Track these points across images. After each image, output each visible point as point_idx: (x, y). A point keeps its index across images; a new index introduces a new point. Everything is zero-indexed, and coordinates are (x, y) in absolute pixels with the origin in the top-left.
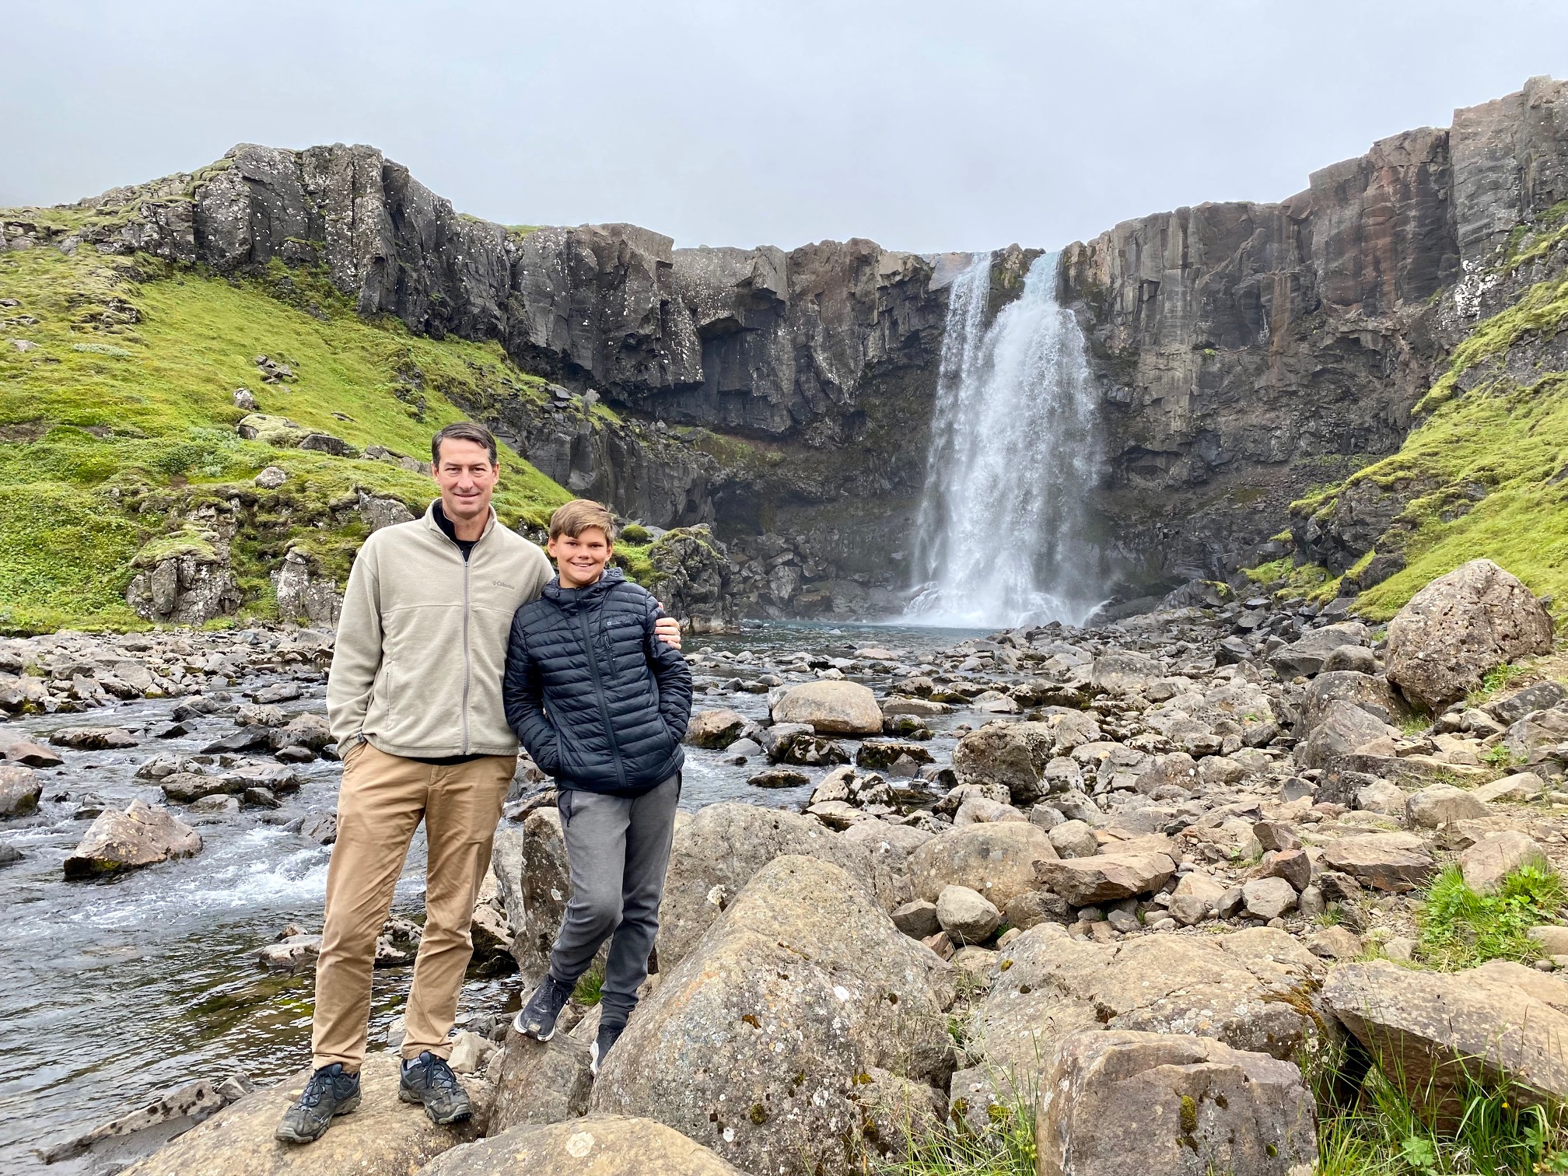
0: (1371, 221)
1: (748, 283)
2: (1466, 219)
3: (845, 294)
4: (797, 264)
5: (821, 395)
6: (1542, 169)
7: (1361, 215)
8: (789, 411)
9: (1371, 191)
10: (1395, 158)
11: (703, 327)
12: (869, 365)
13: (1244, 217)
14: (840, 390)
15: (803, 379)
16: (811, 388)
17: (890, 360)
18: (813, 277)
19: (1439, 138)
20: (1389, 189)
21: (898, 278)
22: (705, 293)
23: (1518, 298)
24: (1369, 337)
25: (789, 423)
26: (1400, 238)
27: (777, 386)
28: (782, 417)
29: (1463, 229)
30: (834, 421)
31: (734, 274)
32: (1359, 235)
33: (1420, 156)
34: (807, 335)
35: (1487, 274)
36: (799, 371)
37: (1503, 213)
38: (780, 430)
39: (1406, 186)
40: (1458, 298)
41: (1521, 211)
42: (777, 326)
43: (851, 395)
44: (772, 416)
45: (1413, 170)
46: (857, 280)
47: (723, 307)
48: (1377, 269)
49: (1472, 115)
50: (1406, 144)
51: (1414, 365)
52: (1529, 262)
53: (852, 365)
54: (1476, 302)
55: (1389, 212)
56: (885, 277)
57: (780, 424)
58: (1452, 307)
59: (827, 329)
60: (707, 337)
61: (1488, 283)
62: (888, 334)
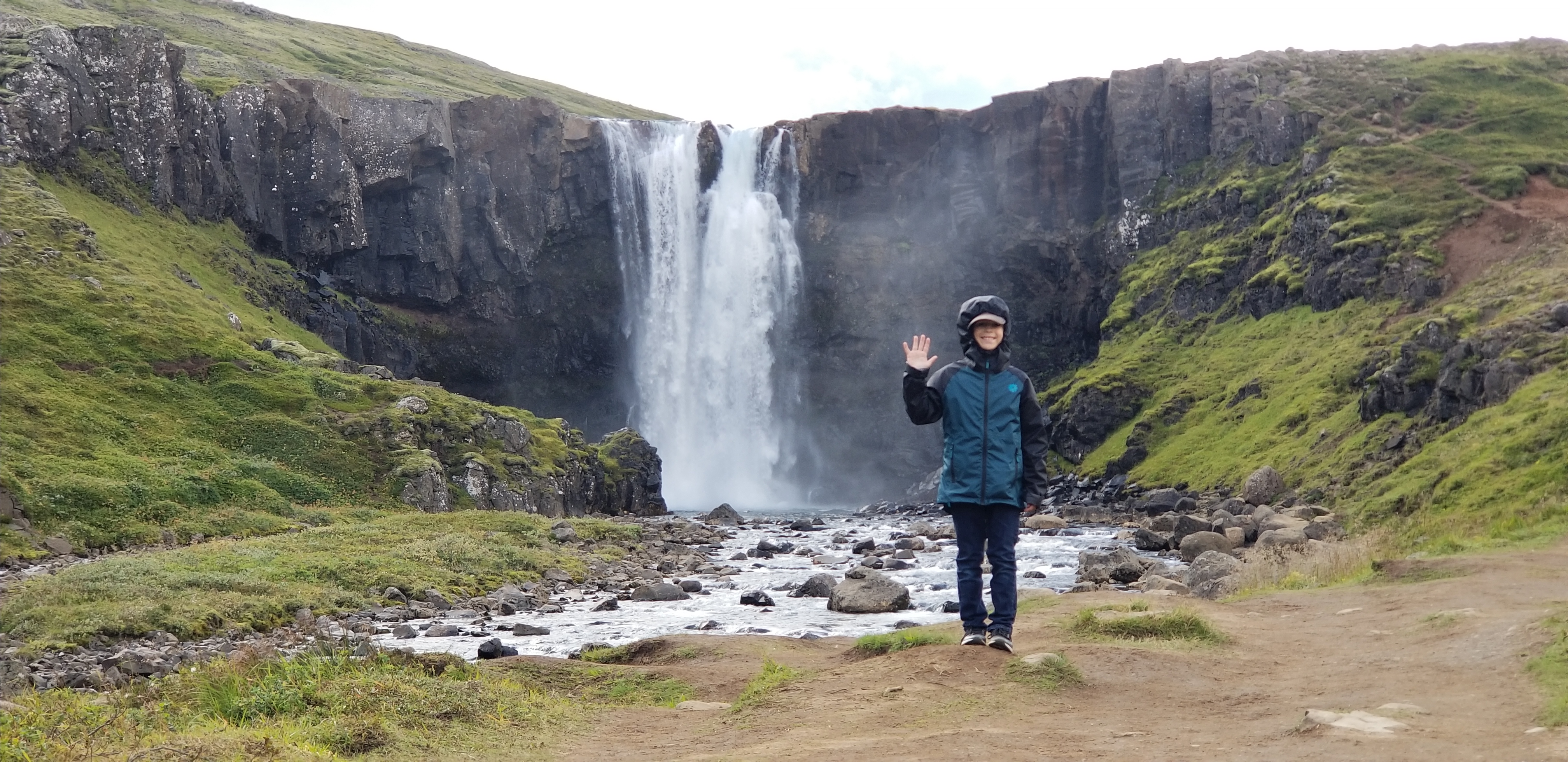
0: (1047, 149)
1: (420, 140)
2: (1125, 165)
3: (522, 156)
4: (463, 118)
5: (492, 262)
6: (1179, 133)
7: (1038, 141)
8: (458, 280)
9: (1046, 123)
10: (1065, 100)
11: (370, 186)
12: (551, 233)
13: (931, 123)
14: (516, 258)
15: (472, 244)
16: (481, 253)
17: (573, 229)
18: (484, 134)
19: (1098, 87)
20: (1062, 125)
21: (584, 145)
22: (374, 149)
23: (1167, 240)
24: (1046, 247)
25: (456, 292)
26: (1070, 168)
27: (445, 251)
28: (448, 285)
29: (1123, 173)
30: (507, 292)
31: (407, 130)
32: (1036, 158)
33: (1084, 102)
34: (478, 195)
35: (1142, 213)
36: (467, 235)
37: (1152, 165)
38: (446, 301)
39: (1075, 125)
40: (1121, 229)
41: (1164, 163)
42: (444, 185)
43: (529, 264)
44: (438, 284)
45: (1080, 112)
46: (536, 141)
47: (395, 166)
49: (1126, 79)
50: (1075, 89)
51: (1085, 276)
52: (1174, 210)
53: (533, 232)
54: (1135, 234)
55: (1062, 145)
56: (571, 142)
57: (447, 293)
58: (1118, 236)
59: (500, 194)
60: (369, 194)
61: (1144, 221)
62: (572, 201)
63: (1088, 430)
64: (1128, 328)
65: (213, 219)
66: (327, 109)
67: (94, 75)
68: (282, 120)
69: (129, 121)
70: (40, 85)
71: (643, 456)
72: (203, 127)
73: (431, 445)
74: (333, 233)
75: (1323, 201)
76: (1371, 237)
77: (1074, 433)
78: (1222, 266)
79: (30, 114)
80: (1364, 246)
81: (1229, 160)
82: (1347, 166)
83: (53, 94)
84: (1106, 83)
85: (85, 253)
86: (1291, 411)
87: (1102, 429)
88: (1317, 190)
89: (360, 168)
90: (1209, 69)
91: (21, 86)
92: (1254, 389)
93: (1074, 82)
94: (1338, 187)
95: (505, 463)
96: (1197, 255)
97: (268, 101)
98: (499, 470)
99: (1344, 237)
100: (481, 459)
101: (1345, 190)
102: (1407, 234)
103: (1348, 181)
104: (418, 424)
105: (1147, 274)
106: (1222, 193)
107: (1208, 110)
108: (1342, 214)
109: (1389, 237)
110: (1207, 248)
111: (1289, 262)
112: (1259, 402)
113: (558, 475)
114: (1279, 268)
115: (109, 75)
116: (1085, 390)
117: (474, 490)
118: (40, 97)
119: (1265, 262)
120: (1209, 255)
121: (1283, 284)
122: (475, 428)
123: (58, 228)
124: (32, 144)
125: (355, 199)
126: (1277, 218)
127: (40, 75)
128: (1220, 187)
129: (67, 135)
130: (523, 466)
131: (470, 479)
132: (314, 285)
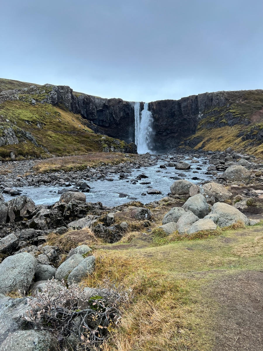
0: (189, 105)
1: (104, 104)
2: (200, 107)
3: (117, 106)
4: (110, 101)
6: (208, 103)
7: (187, 104)
8: (109, 123)
9: (189, 101)
10: (192, 98)
12: (121, 117)
13: (173, 102)
14: (116, 120)
15: (111, 118)
16: (112, 120)
18: (112, 103)
20: (191, 102)
22: (98, 105)
23: (206, 117)
24: (188, 119)
25: (109, 125)
26: (192, 108)
27: (107, 119)
29: (199, 108)
30: (115, 125)
31: (102, 103)
32: (187, 106)
33: (194, 98)
34: (112, 112)
36: (110, 117)
37: (204, 107)
39: (193, 101)
42: (107, 110)
43: (118, 121)
45: (194, 100)
46: (119, 104)
47: (101, 107)
48: (189, 111)
49: (200, 95)
51: (193, 123)
52: (207, 113)
53: (119, 117)
54: (201, 117)
55: (191, 104)
56: (124, 104)
57: (107, 125)
58: (198, 117)
59: (114, 111)
60: (98, 111)
61: (202, 115)
62: (124, 113)
63: (195, 143)
64: (200, 129)
65: (77, 113)
66: (92, 99)
67: (61, 93)
68: (86, 101)
69: (65, 99)
70: (53, 93)
71: (135, 146)
72: (75, 101)
73: (107, 144)
74: (93, 116)
75: (231, 111)
76: (239, 116)
77: (193, 144)
78: (214, 121)
79: (52, 97)
80: (238, 117)
81: (215, 106)
82: (235, 106)
83: (55, 95)
84: (197, 96)
85: (59, 116)
86: (228, 140)
87: (197, 143)
88: (230, 109)
89: (96, 108)
90: (212, 94)
91: (51, 94)
92: (221, 137)
93: (193, 96)
94: (233, 109)
95: (116, 146)
96: (211, 119)
97: (84, 98)
98: (116, 147)
99: (235, 116)
100: (113, 146)
101: (234, 109)
102: (244, 115)
103: (235, 108)
104: (105, 141)
105: (203, 122)
106: (214, 111)
107: (212, 99)
108: (234, 113)
109: (241, 116)
110: (212, 118)
111: (225, 120)
112: (222, 139)
113: (124, 148)
114: (224, 120)
115: (63, 93)
116: (194, 138)
117: (112, 150)
118: (53, 95)
119: (221, 120)
120: (212, 119)
121: (224, 123)
122: (113, 141)
123: (56, 113)
124: (53, 102)
125: (96, 112)
126: (223, 114)
127: (53, 92)
128: (214, 110)
129: (57, 101)
130: (119, 147)
131: (112, 149)
132: (91, 123)
